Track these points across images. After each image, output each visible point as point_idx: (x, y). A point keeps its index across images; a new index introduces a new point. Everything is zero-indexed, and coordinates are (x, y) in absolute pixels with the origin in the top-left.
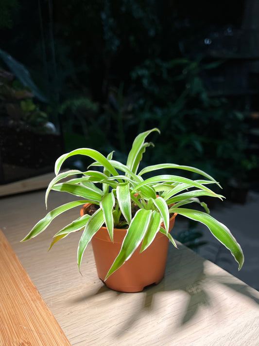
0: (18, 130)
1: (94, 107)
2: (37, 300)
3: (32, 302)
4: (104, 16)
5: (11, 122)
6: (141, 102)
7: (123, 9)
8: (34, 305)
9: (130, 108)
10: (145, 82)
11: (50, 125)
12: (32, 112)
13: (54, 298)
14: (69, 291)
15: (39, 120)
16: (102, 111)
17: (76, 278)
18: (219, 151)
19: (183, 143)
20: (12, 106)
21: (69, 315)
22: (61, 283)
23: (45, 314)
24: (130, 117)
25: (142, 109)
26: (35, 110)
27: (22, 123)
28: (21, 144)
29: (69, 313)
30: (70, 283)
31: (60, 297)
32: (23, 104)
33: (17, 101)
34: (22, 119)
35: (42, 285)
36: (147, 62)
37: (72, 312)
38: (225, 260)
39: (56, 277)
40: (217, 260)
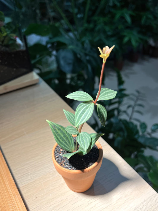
3: (13, 196)
8: (14, 199)
14: (35, 181)
15: (11, 42)
17: (39, 170)
19: (118, 16)
22: (30, 174)
23: (21, 206)
29: (35, 198)
30: (36, 174)
37: (37, 198)
38: (140, 105)
39: (27, 169)
40: (135, 105)
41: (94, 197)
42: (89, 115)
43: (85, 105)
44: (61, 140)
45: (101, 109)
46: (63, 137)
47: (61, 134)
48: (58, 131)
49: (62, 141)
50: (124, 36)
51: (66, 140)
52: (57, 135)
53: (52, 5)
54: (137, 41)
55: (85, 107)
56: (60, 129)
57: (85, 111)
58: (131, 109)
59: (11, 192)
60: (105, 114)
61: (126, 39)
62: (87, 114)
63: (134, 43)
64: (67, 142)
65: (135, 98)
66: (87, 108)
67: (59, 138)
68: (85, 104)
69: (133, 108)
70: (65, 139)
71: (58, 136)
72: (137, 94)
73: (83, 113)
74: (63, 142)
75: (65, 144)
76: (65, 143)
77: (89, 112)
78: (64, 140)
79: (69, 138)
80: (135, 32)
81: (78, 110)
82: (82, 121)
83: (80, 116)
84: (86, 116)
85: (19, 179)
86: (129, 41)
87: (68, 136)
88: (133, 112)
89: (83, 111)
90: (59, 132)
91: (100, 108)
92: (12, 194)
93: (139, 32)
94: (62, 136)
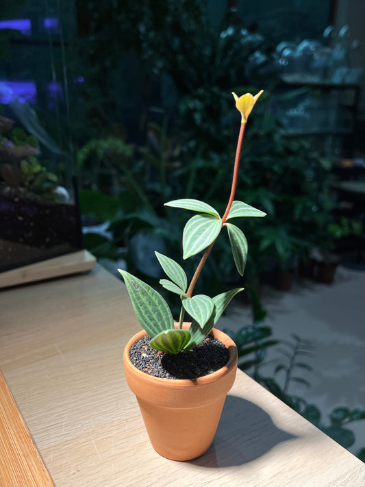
0: (17, 200)
1: (128, 150)
2: (30, 455)
4: (142, 29)
5: (8, 189)
6: (192, 144)
7: (169, 19)
9: (176, 152)
10: (198, 117)
11: (62, 190)
12: (36, 175)
13: (55, 448)
14: (77, 437)
15: (46, 185)
16: (138, 156)
17: (87, 418)
18: (298, 212)
20: (8, 167)
21: (75, 475)
22: (66, 425)
23: (40, 477)
24: (177, 164)
25: (193, 154)
26: (40, 172)
27: (21, 189)
28: (20, 218)
29: (75, 471)
30: (79, 426)
31: (65, 447)
32: (24, 164)
33: (16, 161)
34: (22, 185)
35: (40, 427)
36: (201, 91)
37: (79, 471)
38: (303, 366)
39: (60, 415)
40: (292, 365)
41: (218, 469)
42: (212, 236)
43: (204, 221)
44: (146, 317)
45: (236, 235)
46: (152, 313)
47: (147, 303)
48: (141, 296)
49: (148, 320)
50: (262, 238)
51: (157, 321)
52: (139, 305)
53: (123, 179)
54: (287, 250)
55: (204, 224)
56: (145, 292)
57: (203, 230)
58: (283, 373)
59: (19, 449)
60: (244, 247)
61: (265, 244)
62: (207, 235)
63: (281, 250)
64: (159, 324)
65: (291, 352)
66: (207, 226)
67: (143, 311)
68: (203, 219)
69: (289, 372)
70: (155, 316)
71: (141, 306)
72: (294, 342)
73: (199, 233)
74: (152, 324)
75: (155, 329)
76: (155, 326)
77: (212, 232)
78: (152, 319)
79: (164, 317)
80: (283, 233)
81: (189, 227)
82: (198, 247)
83: (194, 239)
84: (205, 237)
85: (39, 433)
86: (272, 247)
87: (161, 312)
88: (288, 380)
89: (199, 229)
90: (144, 299)
91: (233, 231)
92: (21, 454)
93: (292, 233)
94: (150, 308)
